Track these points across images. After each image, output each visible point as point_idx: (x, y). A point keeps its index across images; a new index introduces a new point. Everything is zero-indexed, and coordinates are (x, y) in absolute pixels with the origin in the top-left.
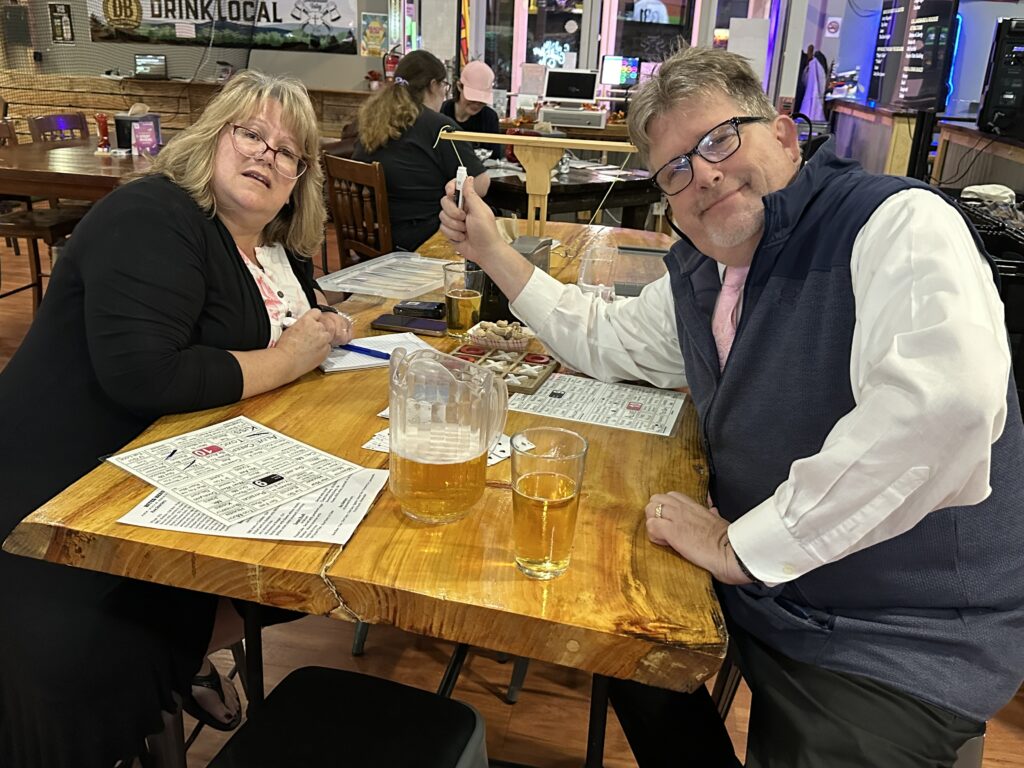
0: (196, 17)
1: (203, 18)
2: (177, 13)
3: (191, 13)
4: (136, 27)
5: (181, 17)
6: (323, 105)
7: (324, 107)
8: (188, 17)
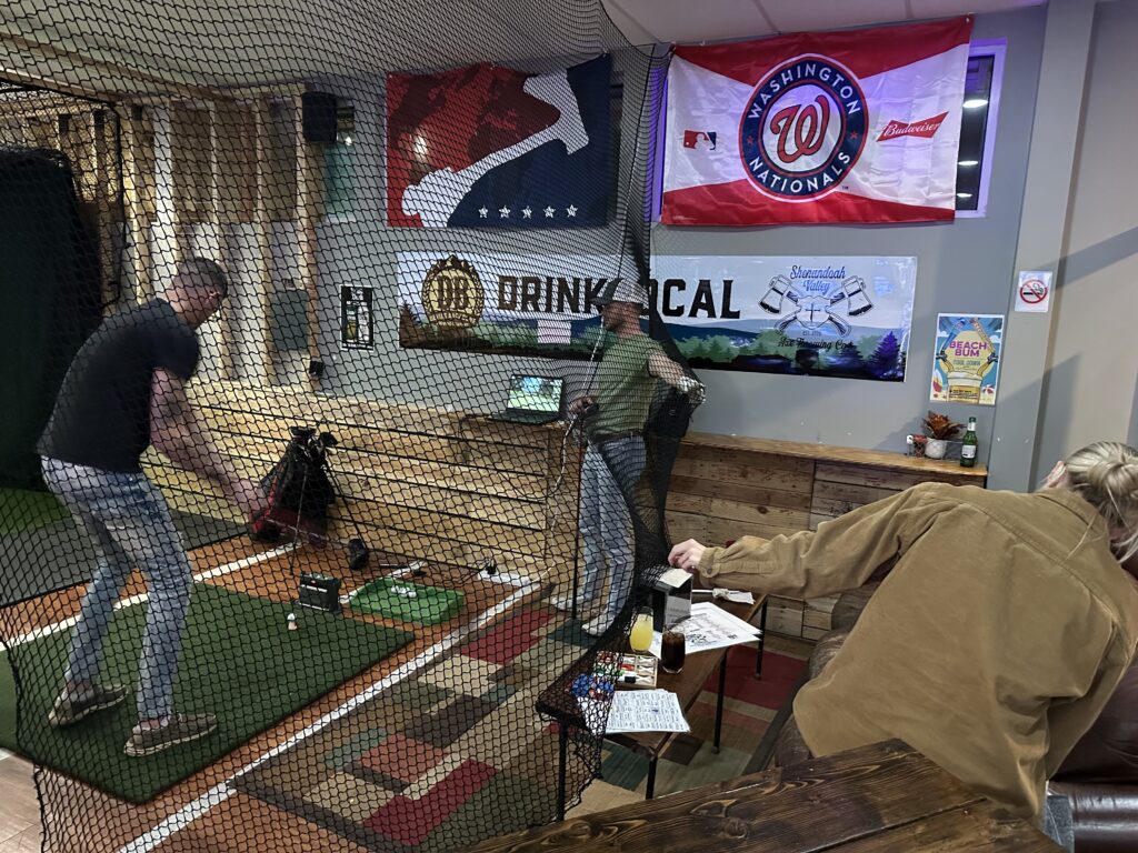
0: (575, 309)
1: (587, 310)
2: (542, 301)
3: (566, 305)
4: (472, 326)
5: (549, 310)
6: (815, 479)
7: (817, 486)
8: (561, 309)
